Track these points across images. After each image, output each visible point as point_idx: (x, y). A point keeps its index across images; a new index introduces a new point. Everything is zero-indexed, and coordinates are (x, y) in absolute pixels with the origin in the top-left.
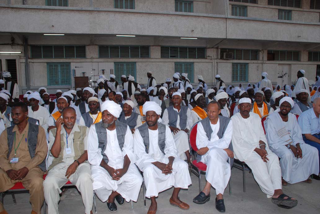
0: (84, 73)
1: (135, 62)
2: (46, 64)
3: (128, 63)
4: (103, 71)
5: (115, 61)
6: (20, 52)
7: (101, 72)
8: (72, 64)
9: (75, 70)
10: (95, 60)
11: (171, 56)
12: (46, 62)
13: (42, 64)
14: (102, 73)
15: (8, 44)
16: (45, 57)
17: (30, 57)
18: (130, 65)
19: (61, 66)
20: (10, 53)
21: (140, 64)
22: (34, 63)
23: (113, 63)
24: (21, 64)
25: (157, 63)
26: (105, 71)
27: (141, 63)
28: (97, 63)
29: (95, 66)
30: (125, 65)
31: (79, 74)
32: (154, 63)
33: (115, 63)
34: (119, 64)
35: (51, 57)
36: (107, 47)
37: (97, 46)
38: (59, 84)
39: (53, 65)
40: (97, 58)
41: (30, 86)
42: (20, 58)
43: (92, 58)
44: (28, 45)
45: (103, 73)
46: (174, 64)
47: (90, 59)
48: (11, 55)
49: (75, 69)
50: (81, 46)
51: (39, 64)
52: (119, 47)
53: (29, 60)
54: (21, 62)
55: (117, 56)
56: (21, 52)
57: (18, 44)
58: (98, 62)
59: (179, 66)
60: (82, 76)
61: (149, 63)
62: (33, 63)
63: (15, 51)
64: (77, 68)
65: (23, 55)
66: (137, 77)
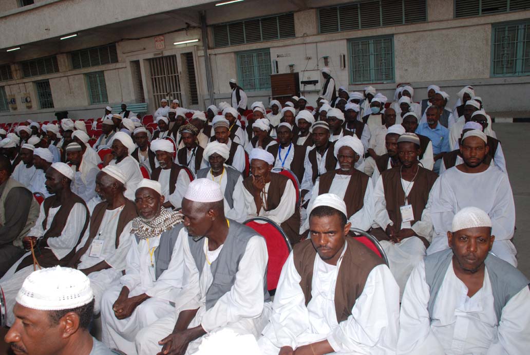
0: (291, 66)
1: (392, 35)
2: (233, 55)
3: (377, 39)
4: (326, 58)
5: (348, 38)
6: (197, 40)
7: (322, 62)
8: (272, 50)
9: (277, 62)
10: (309, 40)
11: (483, 10)
12: (232, 52)
13: (228, 55)
14: (324, 64)
15: (183, 29)
16: (234, 43)
17: (210, 46)
18: (382, 41)
19: (259, 55)
20: (186, 43)
21: (402, 37)
22: (218, 56)
23: (345, 41)
24: (200, 58)
25: (444, 32)
26: (329, 60)
27: (404, 35)
28: (315, 44)
29: (310, 50)
30: (372, 41)
31: (283, 70)
32: (435, 33)
33: (348, 40)
34: (359, 43)
35: (241, 42)
36: (333, 9)
37: (313, 10)
38: (255, 89)
39: (246, 56)
40: (314, 35)
41: (214, 93)
42: (198, 50)
43: (305, 35)
44: (207, 26)
45: (326, 64)
46: (489, 29)
47: (301, 37)
48: (188, 45)
49: (278, 59)
50: (285, 14)
51: (223, 55)
52: (359, 6)
53: (209, 52)
54: (199, 55)
55: (354, 26)
56: (199, 40)
57: (194, 27)
58: (317, 42)
59: (507, 32)
60: (289, 71)
61: (422, 33)
62: (215, 55)
63: (191, 38)
64: (281, 58)
65: (201, 44)
66: (395, 66)
